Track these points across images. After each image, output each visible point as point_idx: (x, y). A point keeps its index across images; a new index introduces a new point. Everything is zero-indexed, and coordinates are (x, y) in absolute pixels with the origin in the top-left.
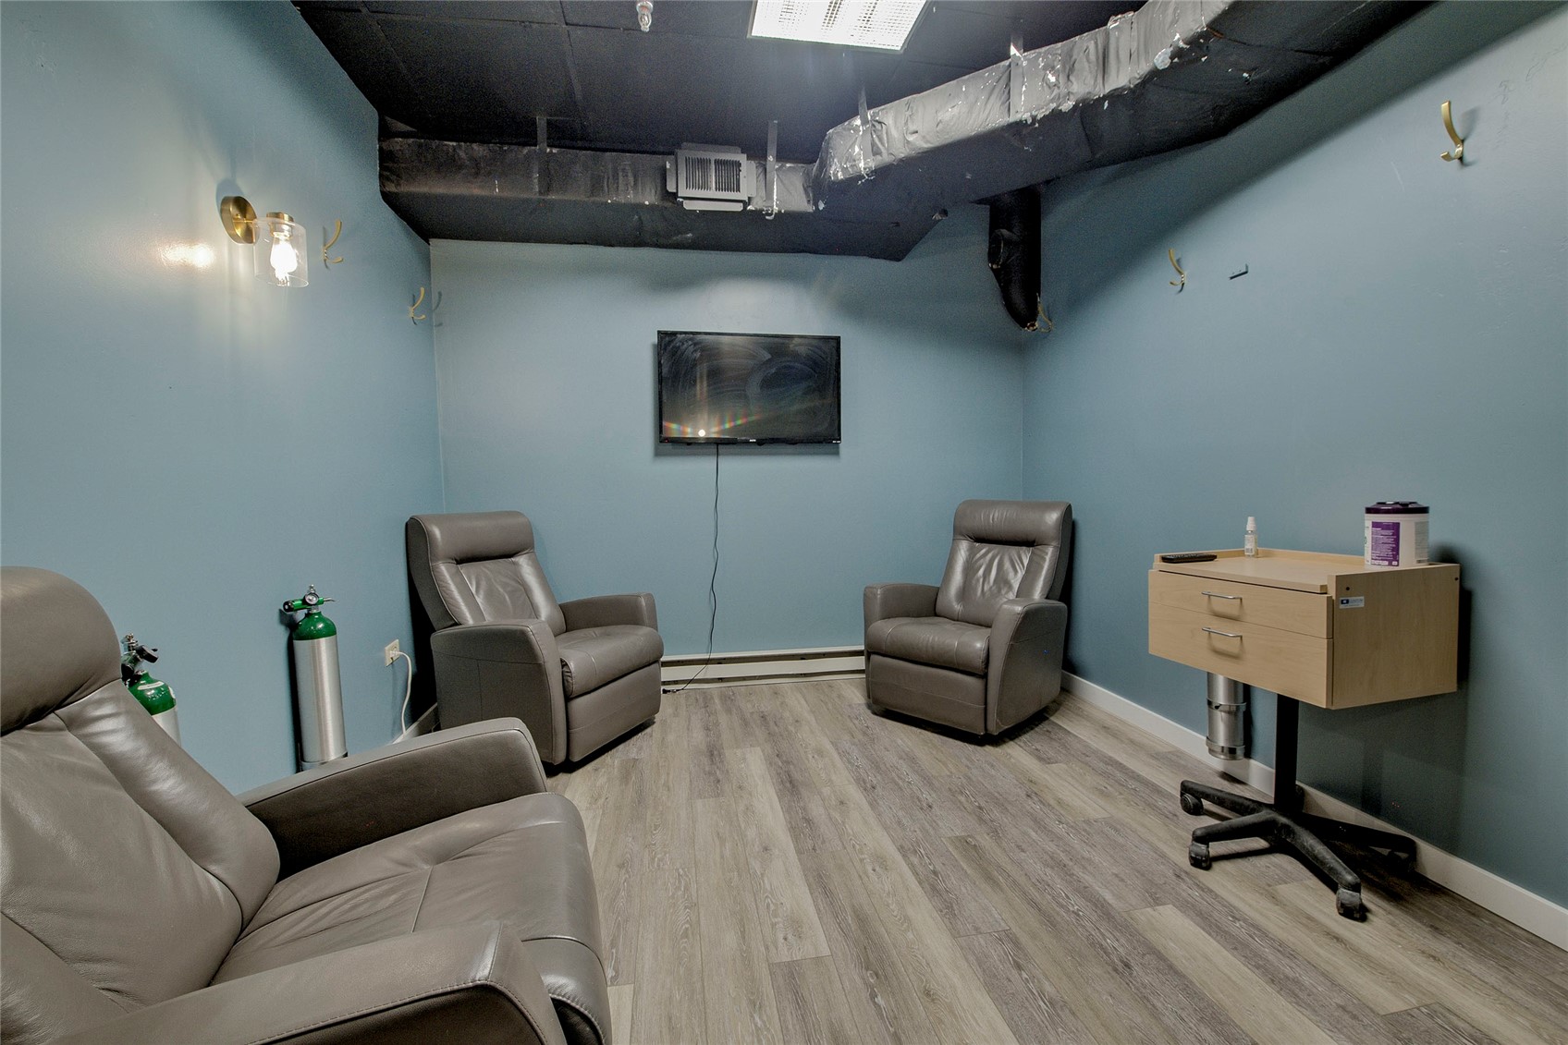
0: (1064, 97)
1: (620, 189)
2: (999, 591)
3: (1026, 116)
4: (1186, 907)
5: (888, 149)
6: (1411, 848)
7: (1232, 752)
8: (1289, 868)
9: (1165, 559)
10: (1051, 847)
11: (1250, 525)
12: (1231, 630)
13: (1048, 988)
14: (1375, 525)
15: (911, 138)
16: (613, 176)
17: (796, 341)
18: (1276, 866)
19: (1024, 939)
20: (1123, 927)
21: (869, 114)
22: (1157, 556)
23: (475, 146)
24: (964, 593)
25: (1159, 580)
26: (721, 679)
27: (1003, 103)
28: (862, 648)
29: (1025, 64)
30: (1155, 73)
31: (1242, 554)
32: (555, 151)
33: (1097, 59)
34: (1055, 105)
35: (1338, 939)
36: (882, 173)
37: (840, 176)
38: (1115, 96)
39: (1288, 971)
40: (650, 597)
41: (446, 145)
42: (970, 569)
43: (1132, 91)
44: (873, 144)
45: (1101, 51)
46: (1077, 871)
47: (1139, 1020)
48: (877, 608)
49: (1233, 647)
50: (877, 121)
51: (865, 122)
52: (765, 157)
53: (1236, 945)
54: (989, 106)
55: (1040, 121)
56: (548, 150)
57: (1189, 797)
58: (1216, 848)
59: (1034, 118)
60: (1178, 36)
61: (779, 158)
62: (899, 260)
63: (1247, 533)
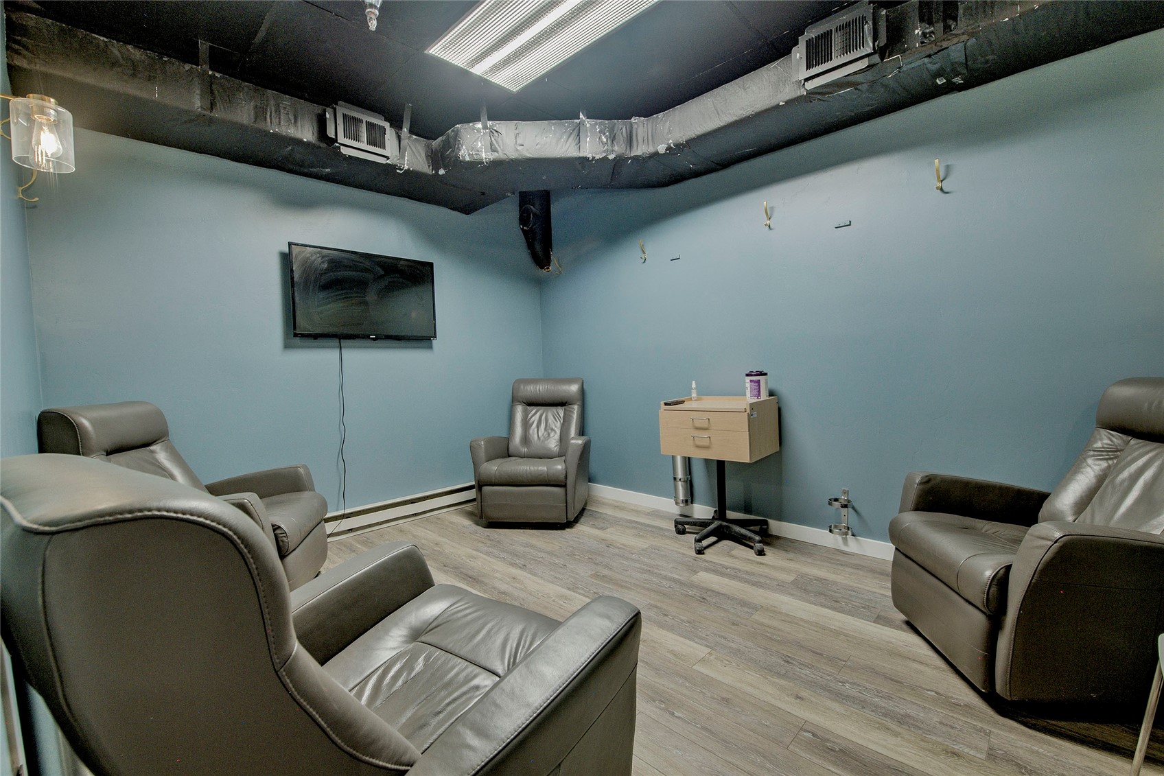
0: (610, 152)
1: (282, 122)
2: (549, 435)
3: (590, 156)
4: (706, 570)
5: (503, 150)
6: (766, 523)
7: (687, 501)
8: (730, 544)
9: (666, 404)
10: (638, 565)
11: (694, 385)
12: (705, 435)
13: (683, 618)
14: (751, 381)
15: (520, 148)
16: (276, 111)
17: (402, 263)
18: (727, 545)
19: (659, 604)
20: (692, 586)
21: (489, 123)
22: (662, 403)
23: (130, 47)
24: (526, 439)
25: (664, 414)
26: (351, 530)
27: (577, 144)
28: (473, 483)
29: (588, 125)
30: (656, 154)
31: (691, 399)
32: (218, 75)
33: (627, 136)
34: (605, 154)
35: (761, 564)
36: (496, 164)
37: (467, 159)
38: (635, 158)
39: (755, 580)
40: (305, 467)
41: (95, 38)
42: (526, 425)
43: (644, 159)
44: (492, 145)
45: (629, 133)
46: (656, 571)
47: (722, 615)
48: (482, 454)
49: (706, 443)
50: (495, 130)
51: (485, 127)
52: (401, 128)
53: (734, 577)
54: (568, 143)
55: (596, 161)
56: (210, 73)
57: (680, 526)
58: (705, 543)
59: (593, 158)
60: (671, 141)
61: (412, 132)
62: (468, 214)
63: (692, 389)
